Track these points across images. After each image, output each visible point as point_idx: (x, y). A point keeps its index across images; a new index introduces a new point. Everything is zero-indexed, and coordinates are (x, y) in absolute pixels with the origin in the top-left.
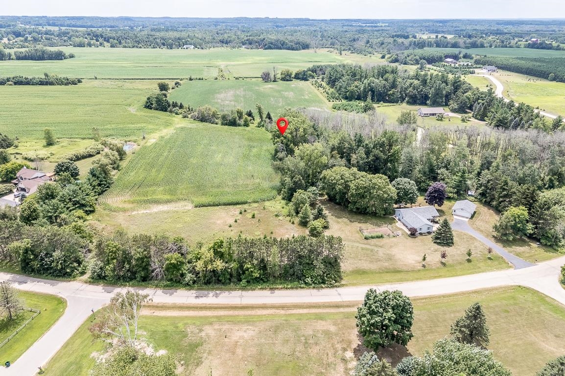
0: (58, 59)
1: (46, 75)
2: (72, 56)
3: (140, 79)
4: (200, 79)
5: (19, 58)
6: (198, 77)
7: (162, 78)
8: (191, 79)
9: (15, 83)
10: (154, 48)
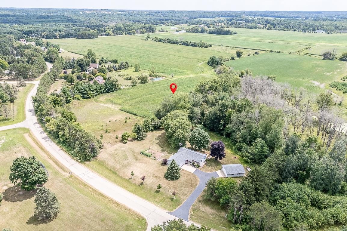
0: (226, 35)
1: (201, 41)
2: (235, 33)
3: (244, 48)
4: (278, 52)
5: (210, 33)
6: (277, 51)
7: (256, 49)
8: (271, 52)
9: (183, 44)
10: (294, 31)
